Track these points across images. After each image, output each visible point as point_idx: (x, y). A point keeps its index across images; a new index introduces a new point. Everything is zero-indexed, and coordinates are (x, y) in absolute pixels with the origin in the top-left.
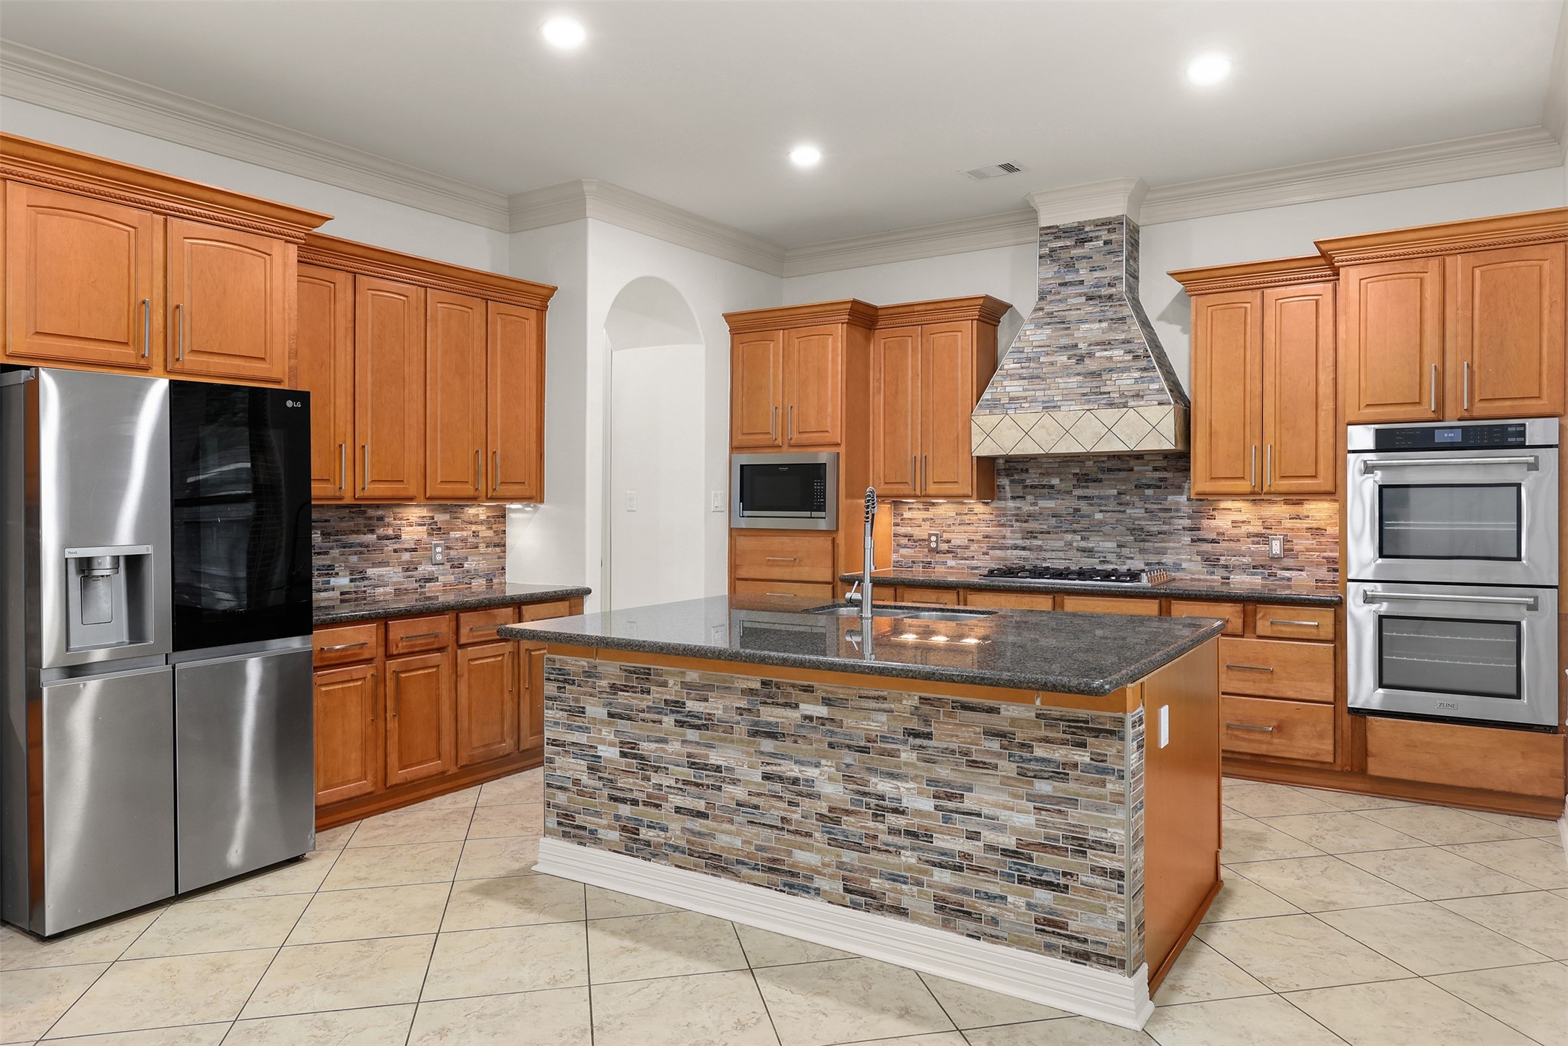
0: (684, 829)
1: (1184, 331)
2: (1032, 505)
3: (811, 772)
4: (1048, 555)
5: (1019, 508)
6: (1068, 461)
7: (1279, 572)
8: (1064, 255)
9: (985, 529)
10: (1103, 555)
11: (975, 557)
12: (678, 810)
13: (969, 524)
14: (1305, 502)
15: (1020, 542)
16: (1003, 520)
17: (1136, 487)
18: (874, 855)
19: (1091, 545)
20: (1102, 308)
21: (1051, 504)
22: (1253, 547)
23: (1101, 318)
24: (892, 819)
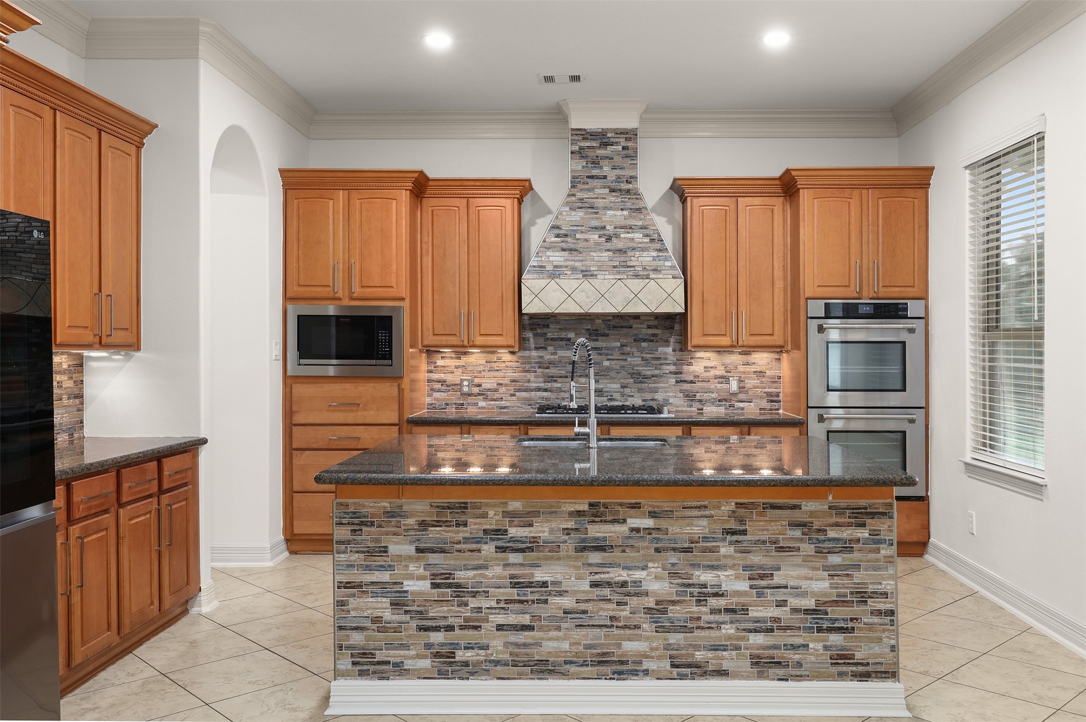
0: (506, 644)
1: (669, 222)
2: (552, 354)
3: (639, 575)
5: (541, 357)
6: (581, 319)
7: (736, 404)
8: (591, 153)
9: (511, 374)
10: (610, 394)
11: (504, 398)
12: (500, 628)
13: (498, 370)
14: (752, 353)
15: (542, 385)
16: (527, 367)
17: (634, 340)
18: (698, 633)
19: (601, 386)
20: (623, 200)
21: (567, 353)
22: (719, 386)
23: (623, 207)
24: (713, 602)
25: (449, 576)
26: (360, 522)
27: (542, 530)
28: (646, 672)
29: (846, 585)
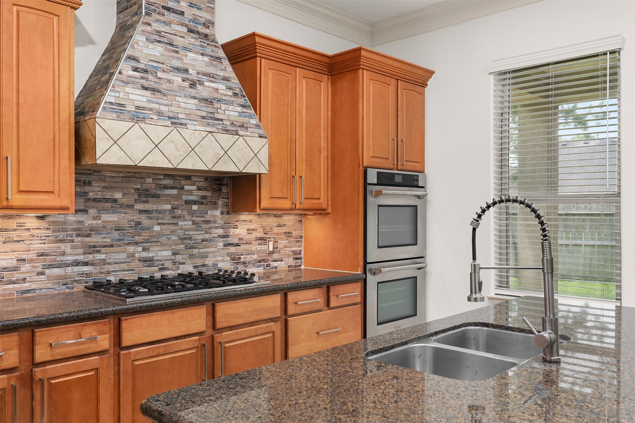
2: (94, 218)
4: (111, 268)
5: (80, 222)
6: (130, 177)
7: (272, 263)
9: (38, 246)
10: (160, 263)
11: (28, 279)
13: (18, 241)
14: (283, 215)
15: (81, 258)
16: (61, 235)
17: (185, 203)
19: (151, 255)
20: (202, 44)
21: (113, 218)
22: (259, 247)
23: (203, 52)
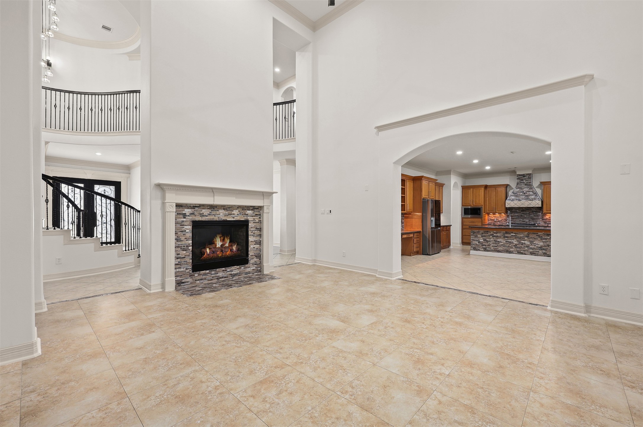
0: (493, 248)
1: (540, 189)
2: (513, 214)
3: (512, 241)
5: (511, 215)
8: (521, 178)
9: (505, 218)
12: (492, 246)
13: (502, 217)
16: (508, 217)
17: (532, 212)
18: (521, 249)
20: (528, 186)
23: (528, 188)
24: (524, 245)
25: (486, 239)
26: (474, 233)
27: (498, 235)
28: (514, 253)
29: (546, 244)
